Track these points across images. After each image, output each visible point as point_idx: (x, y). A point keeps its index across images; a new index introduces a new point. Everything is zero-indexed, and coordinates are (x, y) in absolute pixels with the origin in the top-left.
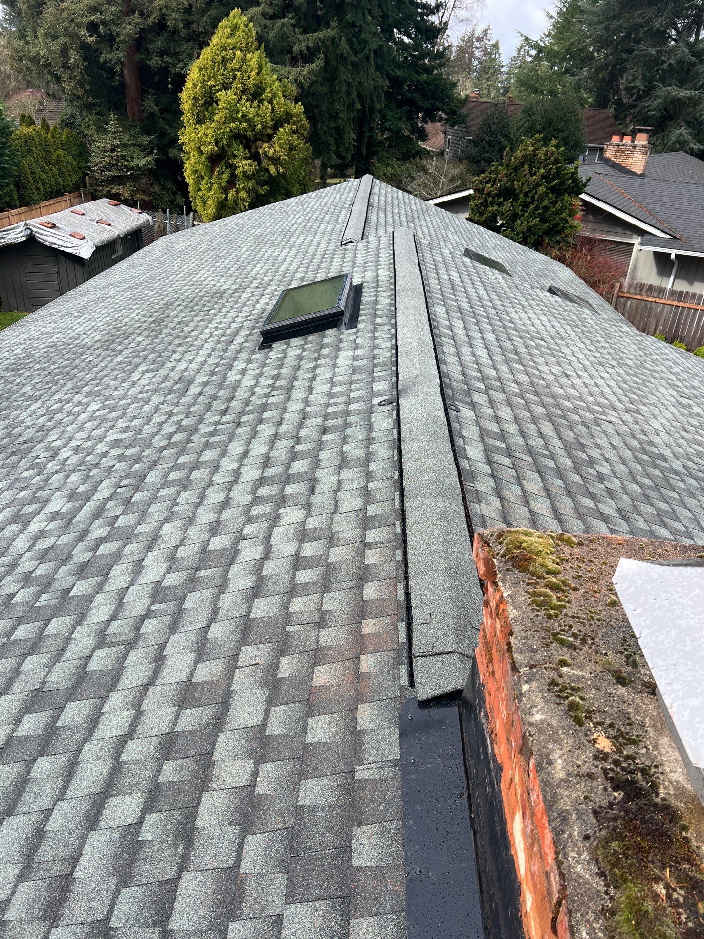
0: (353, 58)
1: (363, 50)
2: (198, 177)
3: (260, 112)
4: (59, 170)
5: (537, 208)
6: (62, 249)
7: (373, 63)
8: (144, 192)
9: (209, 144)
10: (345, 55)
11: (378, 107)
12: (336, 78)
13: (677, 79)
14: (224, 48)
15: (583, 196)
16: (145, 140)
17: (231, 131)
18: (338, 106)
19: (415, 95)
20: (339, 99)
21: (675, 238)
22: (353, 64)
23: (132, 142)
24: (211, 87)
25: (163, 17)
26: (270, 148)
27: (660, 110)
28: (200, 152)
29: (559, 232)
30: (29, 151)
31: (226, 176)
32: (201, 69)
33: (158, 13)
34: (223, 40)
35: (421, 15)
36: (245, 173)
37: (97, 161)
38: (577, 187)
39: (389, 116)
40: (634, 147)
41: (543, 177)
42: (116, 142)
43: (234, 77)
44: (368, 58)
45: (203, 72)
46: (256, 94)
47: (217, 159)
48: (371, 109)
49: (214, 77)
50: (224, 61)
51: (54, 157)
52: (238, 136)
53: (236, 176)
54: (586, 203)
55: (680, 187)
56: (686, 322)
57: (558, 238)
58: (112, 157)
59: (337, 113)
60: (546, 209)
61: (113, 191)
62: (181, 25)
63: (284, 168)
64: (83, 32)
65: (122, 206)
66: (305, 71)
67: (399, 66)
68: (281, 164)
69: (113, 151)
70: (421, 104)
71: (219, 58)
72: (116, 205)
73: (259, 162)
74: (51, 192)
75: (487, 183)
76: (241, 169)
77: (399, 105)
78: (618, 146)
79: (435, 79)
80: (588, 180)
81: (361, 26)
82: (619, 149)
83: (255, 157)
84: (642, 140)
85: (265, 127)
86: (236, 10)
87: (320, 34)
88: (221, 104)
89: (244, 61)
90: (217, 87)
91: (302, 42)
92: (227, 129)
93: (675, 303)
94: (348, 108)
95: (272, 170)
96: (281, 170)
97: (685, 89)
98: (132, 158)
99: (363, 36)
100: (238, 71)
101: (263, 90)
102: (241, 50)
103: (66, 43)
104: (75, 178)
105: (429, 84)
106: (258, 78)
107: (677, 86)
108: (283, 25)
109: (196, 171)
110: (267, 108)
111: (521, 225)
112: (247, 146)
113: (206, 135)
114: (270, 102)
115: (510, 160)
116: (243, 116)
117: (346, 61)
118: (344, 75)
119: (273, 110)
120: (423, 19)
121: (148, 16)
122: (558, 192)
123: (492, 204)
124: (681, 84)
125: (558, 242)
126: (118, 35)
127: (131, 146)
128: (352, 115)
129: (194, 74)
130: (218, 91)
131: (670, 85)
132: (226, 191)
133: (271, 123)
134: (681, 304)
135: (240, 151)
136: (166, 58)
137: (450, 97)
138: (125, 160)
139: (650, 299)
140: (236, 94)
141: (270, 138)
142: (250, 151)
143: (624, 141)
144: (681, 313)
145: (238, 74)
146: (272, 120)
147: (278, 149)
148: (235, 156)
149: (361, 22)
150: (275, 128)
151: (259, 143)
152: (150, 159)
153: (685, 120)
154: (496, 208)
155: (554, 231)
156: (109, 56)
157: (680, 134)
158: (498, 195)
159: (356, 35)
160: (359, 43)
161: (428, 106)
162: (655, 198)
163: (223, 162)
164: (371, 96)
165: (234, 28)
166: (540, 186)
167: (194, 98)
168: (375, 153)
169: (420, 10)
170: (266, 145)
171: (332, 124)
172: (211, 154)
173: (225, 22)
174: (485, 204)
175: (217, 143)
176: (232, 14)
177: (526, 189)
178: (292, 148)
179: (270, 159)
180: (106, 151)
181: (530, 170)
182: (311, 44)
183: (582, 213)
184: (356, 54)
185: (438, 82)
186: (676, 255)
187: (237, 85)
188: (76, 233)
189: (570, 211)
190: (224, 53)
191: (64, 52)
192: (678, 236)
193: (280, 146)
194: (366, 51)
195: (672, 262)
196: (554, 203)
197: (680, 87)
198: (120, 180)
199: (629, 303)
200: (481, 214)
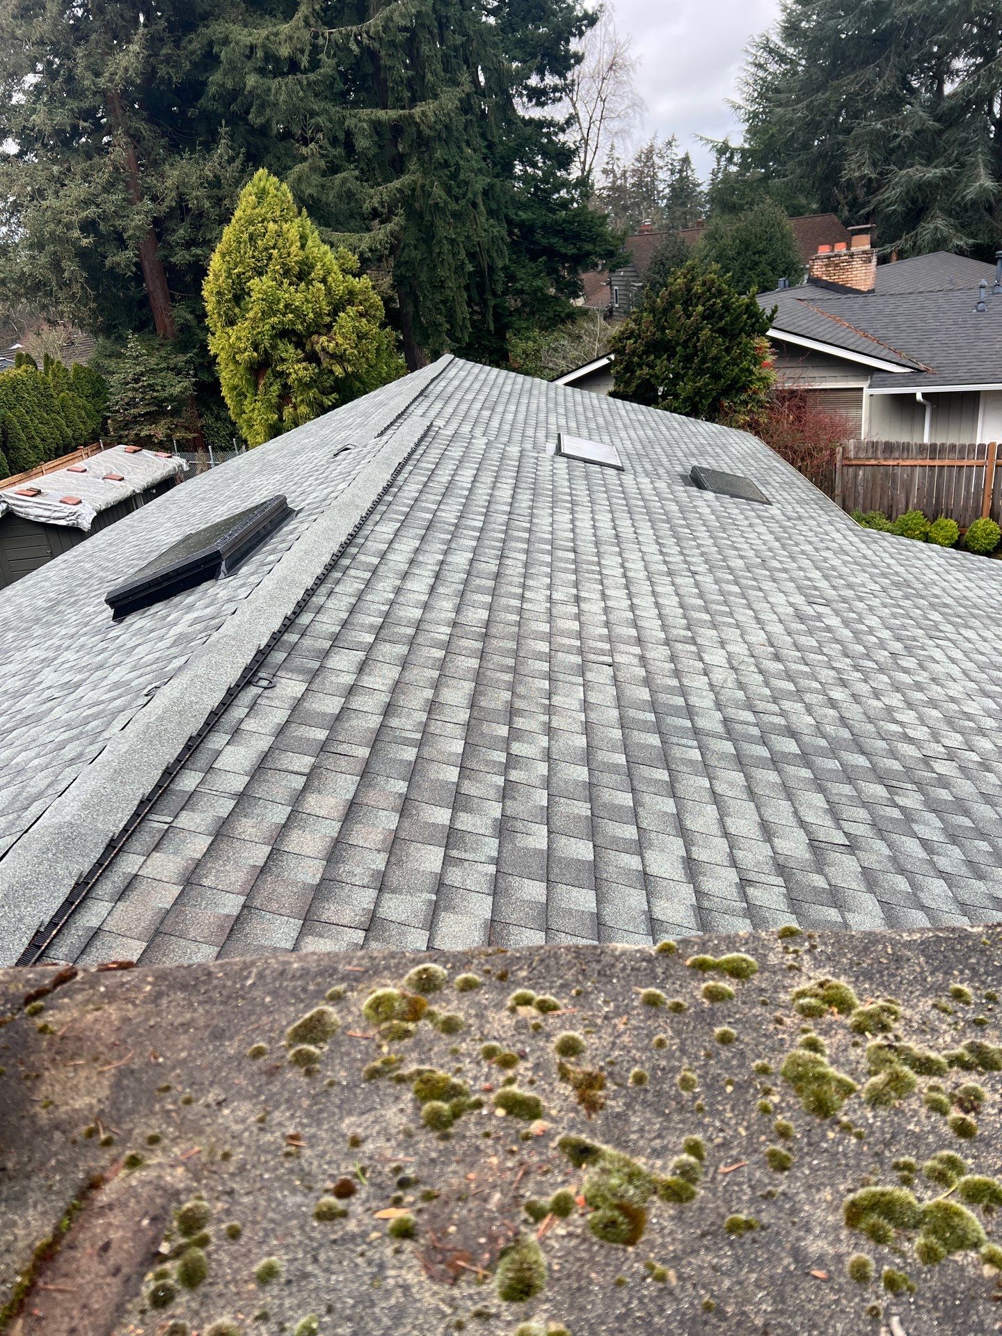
0: (454, 206)
1: (464, 195)
2: (239, 395)
3: (309, 296)
4: (66, 417)
5: (703, 361)
6: (52, 522)
7: (482, 208)
8: (187, 429)
9: (245, 349)
10: (442, 205)
11: (500, 264)
12: (433, 237)
13: (921, 156)
14: (251, 222)
15: (771, 333)
16: (181, 359)
17: (273, 328)
18: (442, 272)
19: (554, 240)
20: (442, 262)
21: (919, 371)
22: (455, 215)
23: (164, 365)
24: (239, 276)
25: (181, 198)
26: (329, 341)
27: (903, 202)
28: (237, 363)
29: (744, 388)
30: (19, 399)
31: (275, 389)
32: (223, 255)
33: (174, 194)
34: (249, 211)
35: (548, 135)
36: (300, 380)
37: (117, 397)
38: (759, 324)
39: (520, 273)
40: (852, 256)
41: (704, 317)
42: (139, 369)
43: (270, 258)
44: (474, 205)
45: (227, 258)
46: (302, 274)
47: (260, 367)
48: (492, 269)
49: (241, 262)
50: (252, 238)
51: (56, 402)
52: (284, 333)
53: (290, 387)
54: (776, 343)
55: (921, 299)
56: (949, 487)
57: (744, 397)
58: (135, 390)
59: (442, 282)
60: (717, 359)
61: (142, 434)
62: (207, 204)
63: (354, 365)
64: (76, 233)
65: (145, 452)
66: (380, 233)
67: (524, 206)
68: (349, 361)
69: (136, 381)
70: (563, 250)
71: (245, 236)
72: (135, 451)
73: (319, 363)
74: (57, 449)
75: (629, 338)
76: (294, 376)
77: (534, 257)
78: (829, 258)
79: (576, 215)
80: (774, 311)
81: (457, 164)
82: (831, 261)
83: (312, 357)
84: (862, 244)
85: (319, 315)
86: (261, 170)
87: (396, 184)
88: (255, 296)
89: (279, 234)
90: (247, 274)
91: (375, 196)
92: (267, 327)
93: (928, 462)
94: (455, 273)
95: (338, 370)
96: (350, 369)
97: (935, 167)
98: (164, 386)
99: (462, 177)
100: (274, 248)
101: (312, 267)
102: (275, 221)
103: (55, 253)
104: (91, 425)
105: (571, 223)
106: (301, 253)
107: (921, 164)
108: (344, 181)
109: (235, 388)
110: (319, 290)
111: (686, 388)
112: (299, 345)
113: (239, 338)
114: (324, 281)
115: (655, 302)
116: (287, 306)
117: (444, 213)
118: (444, 230)
119: (329, 291)
120: (551, 140)
121: (163, 200)
122: (729, 333)
123: (640, 366)
124: (929, 161)
125: (745, 403)
126: (124, 230)
127: (161, 370)
128: (463, 282)
129: (216, 263)
130: (250, 278)
131: (912, 166)
132: (280, 409)
133: (326, 309)
134: (937, 463)
135: (288, 350)
136: (195, 251)
137: (600, 235)
138: (154, 391)
139: (891, 463)
140: (275, 279)
141: (329, 327)
142: (303, 350)
143: (836, 251)
144: (940, 475)
145: (275, 252)
146: (329, 304)
147: (340, 341)
148: (283, 360)
149: (457, 158)
150: (334, 313)
151: (315, 337)
152: (185, 384)
153: (941, 209)
154: (646, 370)
155: (736, 387)
156: (117, 259)
157: (936, 228)
158: (647, 352)
159: (454, 176)
160: (459, 187)
161: (575, 251)
162: (886, 320)
163: (269, 371)
164: (488, 251)
165: (262, 195)
166: (702, 329)
167: (219, 293)
168: (507, 326)
169: (545, 130)
170: (324, 338)
171: (438, 297)
172: (252, 364)
173: (249, 188)
174: (629, 368)
175: (256, 347)
176: (256, 176)
177: (683, 338)
178: (361, 336)
179: (332, 356)
180: (127, 384)
181: (685, 310)
182: (385, 198)
183: (774, 357)
184: (457, 200)
185: (582, 218)
186: (924, 395)
187: (275, 266)
188: (70, 498)
189: (754, 357)
190: (251, 229)
191: (56, 266)
192: (922, 367)
193: (345, 338)
194: (470, 195)
195: (921, 407)
196: (728, 350)
197: (927, 165)
198: (152, 418)
199: (861, 473)
200: (627, 383)
